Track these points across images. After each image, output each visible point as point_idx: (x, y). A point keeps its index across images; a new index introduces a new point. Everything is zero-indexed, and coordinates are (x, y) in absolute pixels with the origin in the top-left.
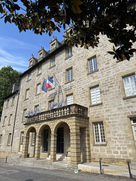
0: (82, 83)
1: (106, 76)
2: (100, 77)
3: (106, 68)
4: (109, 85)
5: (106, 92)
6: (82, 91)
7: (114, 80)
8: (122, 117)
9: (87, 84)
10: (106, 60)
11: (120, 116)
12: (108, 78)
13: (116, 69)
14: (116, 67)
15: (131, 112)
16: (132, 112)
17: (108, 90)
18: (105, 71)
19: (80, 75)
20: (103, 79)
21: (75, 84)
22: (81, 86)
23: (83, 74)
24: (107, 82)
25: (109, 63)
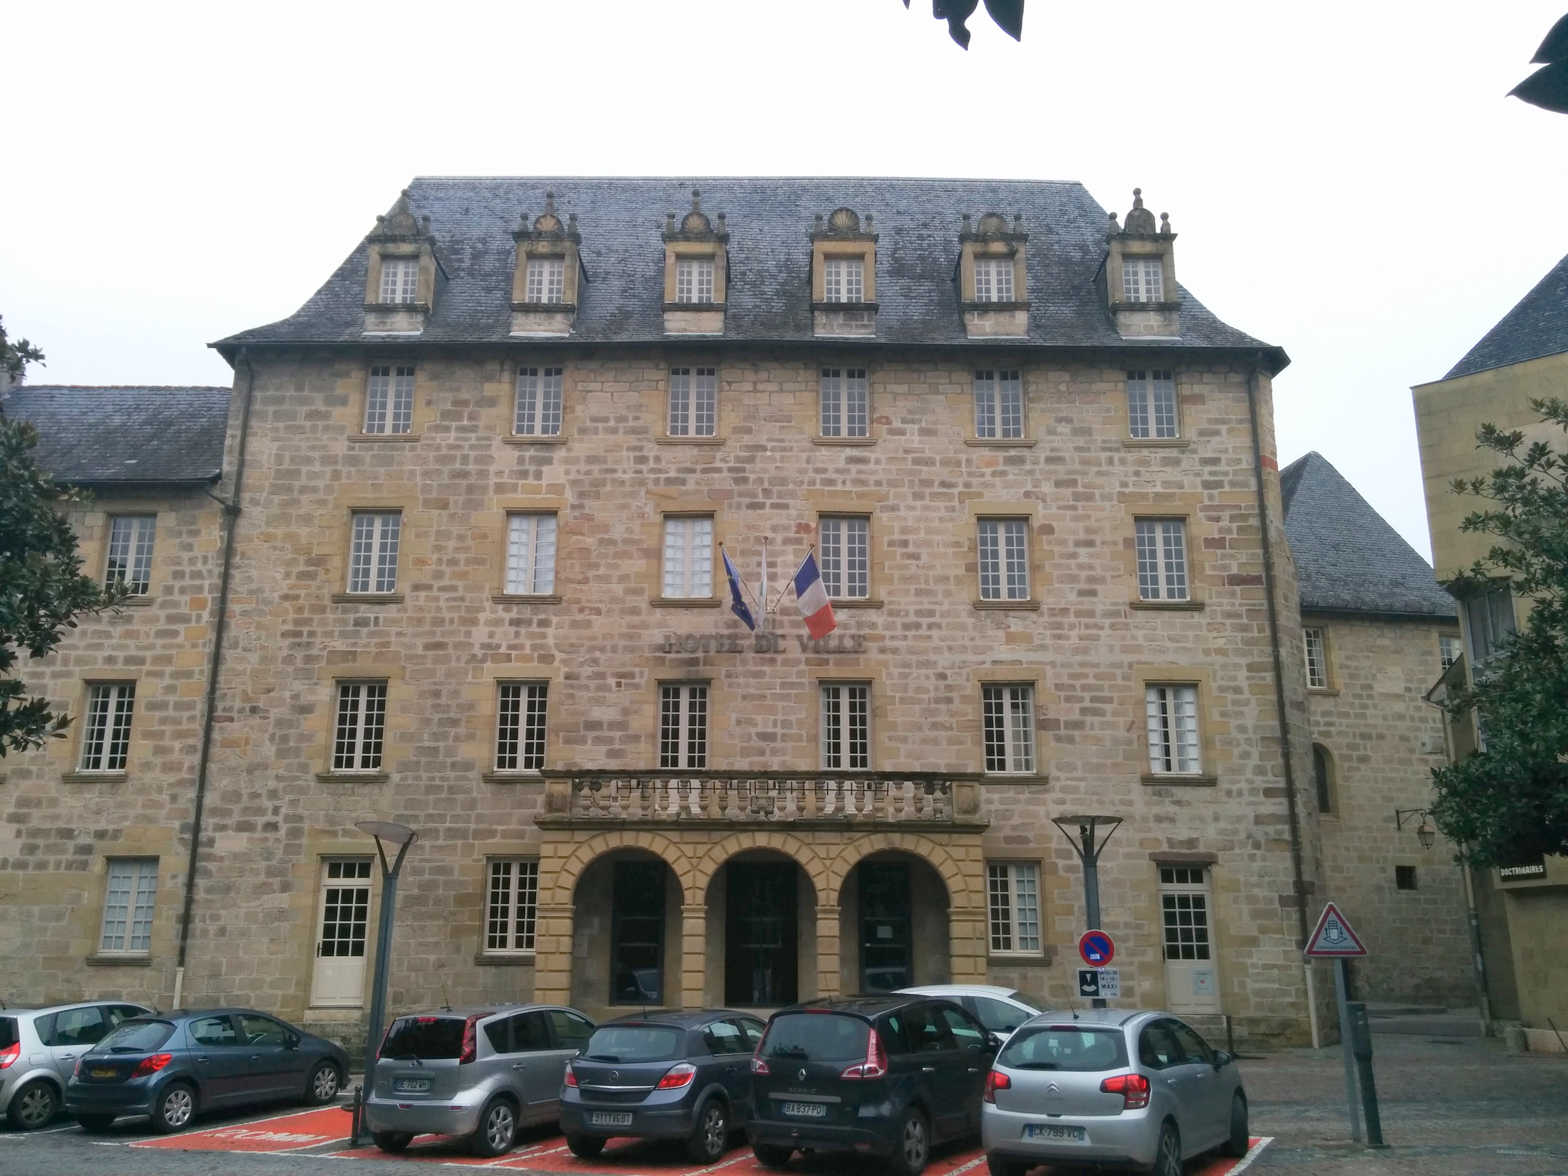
0: (936, 642)
1: (1076, 651)
2: (1043, 647)
3: (1079, 614)
4: (1087, 704)
5: (1069, 732)
6: (937, 689)
7: (1111, 686)
8: (1128, 856)
9: (970, 657)
10: (1083, 574)
11: (1122, 851)
12: (1083, 665)
13: (1123, 638)
14: (1127, 627)
15: (1165, 841)
16: (1170, 841)
17: (1078, 725)
18: (1072, 627)
19: (927, 593)
20: (1060, 659)
21: (887, 633)
22: (932, 657)
23: (948, 594)
24: (1078, 683)
25: (1093, 593)
